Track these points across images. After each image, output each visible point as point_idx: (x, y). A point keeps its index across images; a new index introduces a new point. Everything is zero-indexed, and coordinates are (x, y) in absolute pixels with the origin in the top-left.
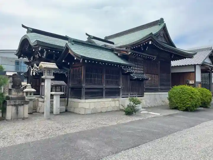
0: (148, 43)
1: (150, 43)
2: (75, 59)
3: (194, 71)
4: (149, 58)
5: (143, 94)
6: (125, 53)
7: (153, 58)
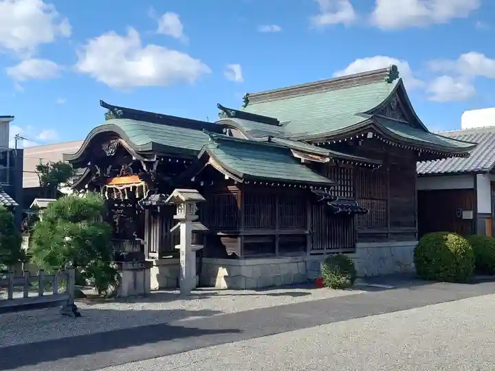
0: (366, 135)
1: (370, 135)
2: (227, 178)
3: (472, 186)
4: (367, 165)
5: (354, 246)
6: (318, 159)
7: (376, 166)
